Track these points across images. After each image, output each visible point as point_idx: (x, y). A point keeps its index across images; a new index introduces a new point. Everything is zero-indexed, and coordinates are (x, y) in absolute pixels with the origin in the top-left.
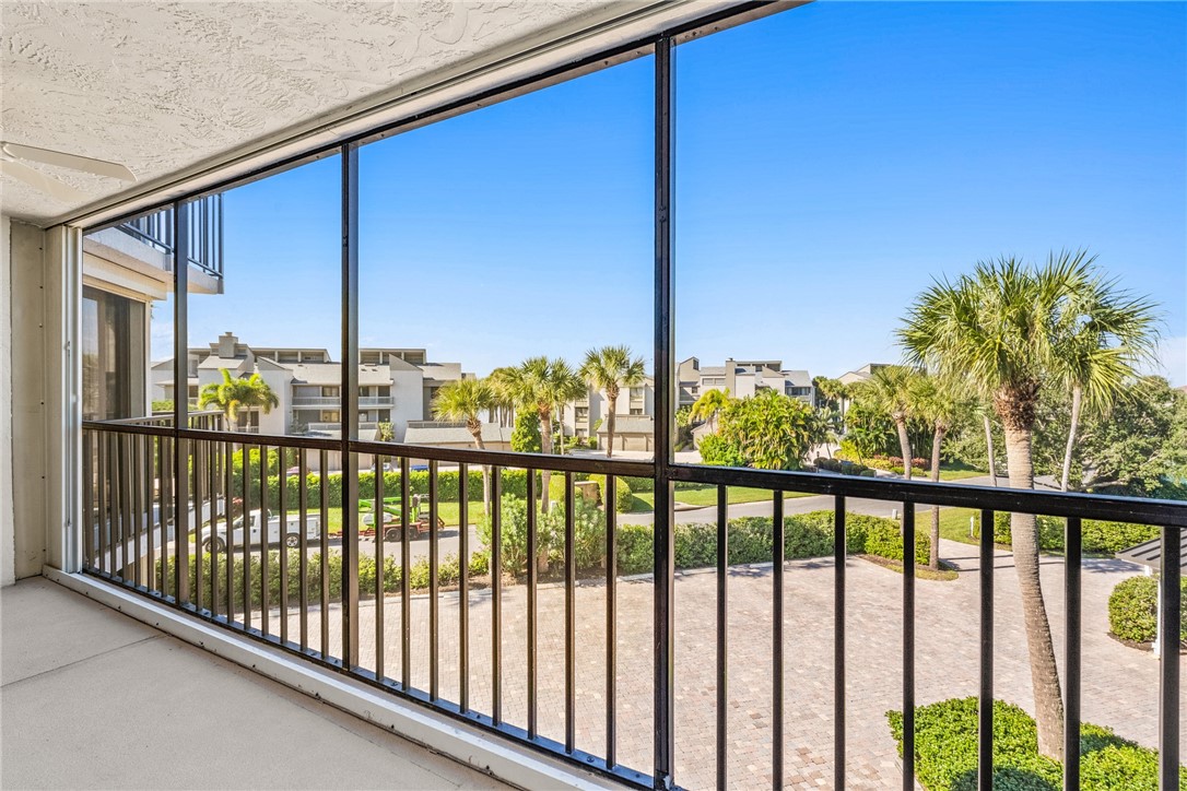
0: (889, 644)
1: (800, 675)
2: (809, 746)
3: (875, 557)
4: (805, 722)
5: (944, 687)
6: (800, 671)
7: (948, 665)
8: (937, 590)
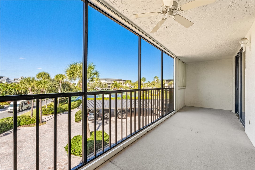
0: (45, 140)
1: (32, 157)
2: (49, 166)
3: (24, 125)
4: (43, 164)
5: (62, 141)
6: (31, 156)
7: (59, 137)
8: (45, 126)
